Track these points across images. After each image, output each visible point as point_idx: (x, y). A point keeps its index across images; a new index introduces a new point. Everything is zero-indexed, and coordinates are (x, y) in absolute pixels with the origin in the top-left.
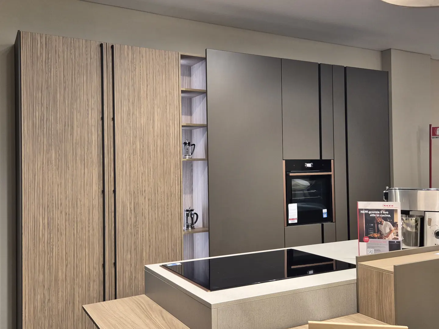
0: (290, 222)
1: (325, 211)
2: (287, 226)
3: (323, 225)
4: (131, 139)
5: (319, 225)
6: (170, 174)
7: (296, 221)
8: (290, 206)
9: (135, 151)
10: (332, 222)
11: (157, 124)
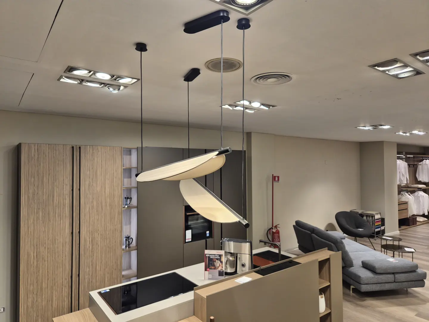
0: (187, 241)
1: (208, 232)
2: (185, 243)
3: (206, 241)
4: (91, 200)
5: (204, 241)
6: (115, 218)
7: (190, 240)
8: (187, 232)
9: (93, 207)
10: (212, 238)
11: (107, 190)
